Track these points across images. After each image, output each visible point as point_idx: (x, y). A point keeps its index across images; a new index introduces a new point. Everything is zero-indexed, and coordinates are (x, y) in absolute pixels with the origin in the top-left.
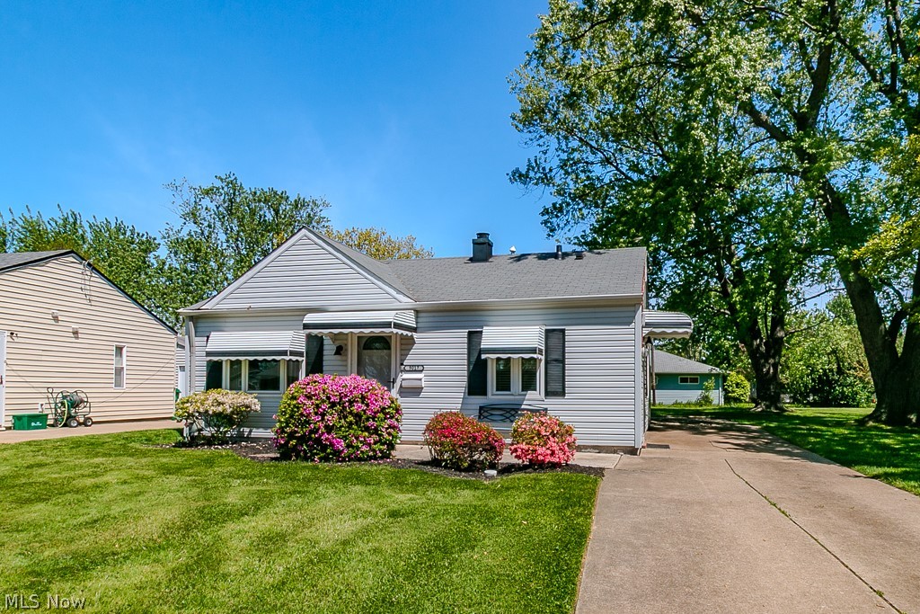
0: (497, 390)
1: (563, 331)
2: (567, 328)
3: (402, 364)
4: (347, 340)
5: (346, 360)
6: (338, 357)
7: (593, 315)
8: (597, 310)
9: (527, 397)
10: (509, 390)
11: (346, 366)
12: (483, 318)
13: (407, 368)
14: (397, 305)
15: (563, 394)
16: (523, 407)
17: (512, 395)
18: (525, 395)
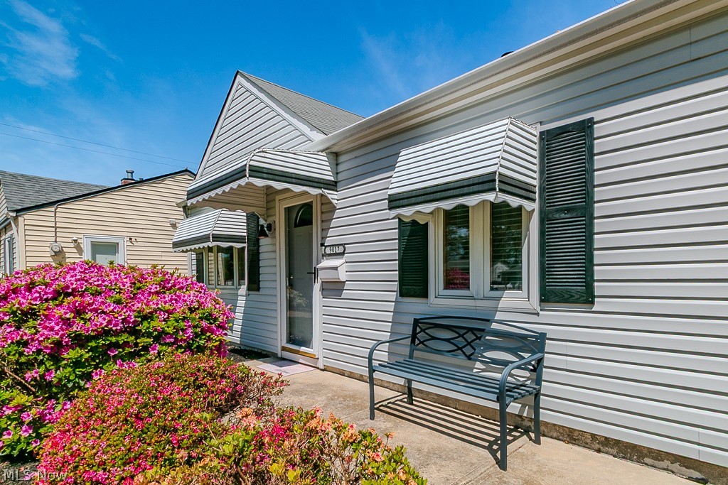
0: (446, 288)
1: (587, 126)
3: (323, 245)
4: (275, 215)
5: (275, 244)
6: (270, 240)
9: (502, 304)
10: (468, 287)
11: (275, 252)
13: (328, 251)
15: (588, 298)
16: (493, 326)
17: (472, 298)
18: (499, 299)
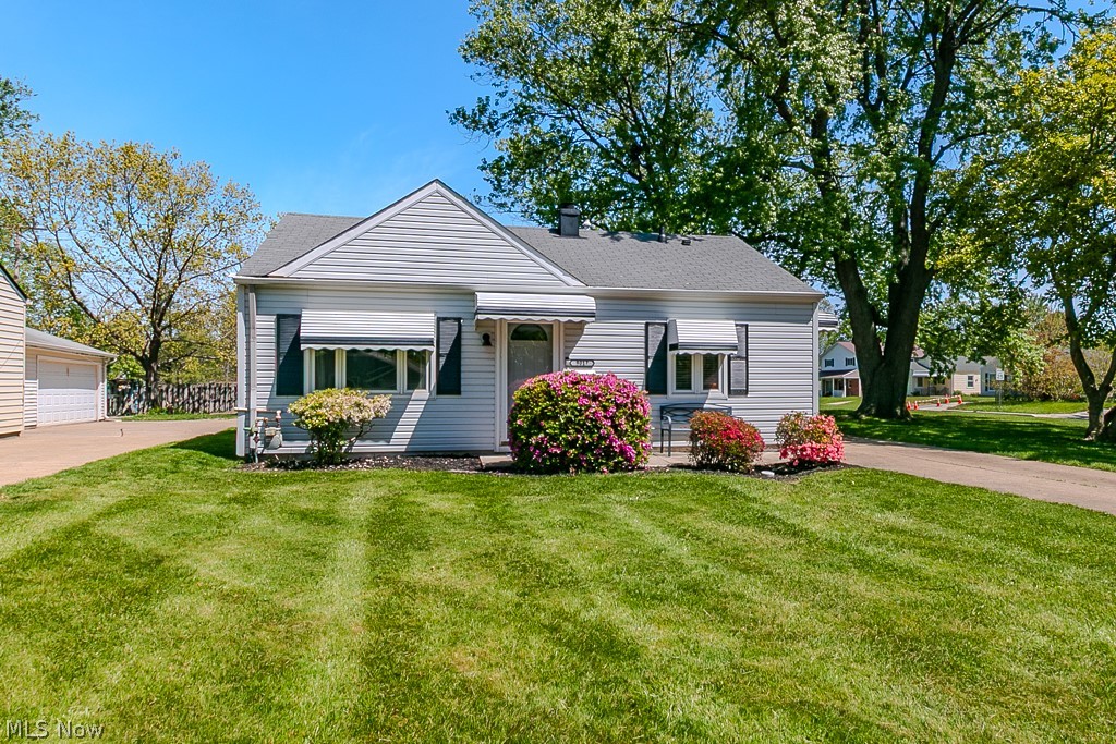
0: (678, 388)
1: (747, 325)
2: (749, 323)
3: (567, 359)
4: (494, 327)
5: (494, 353)
6: (484, 349)
7: (774, 312)
8: (779, 306)
9: (709, 396)
10: (690, 388)
11: (494, 359)
12: (661, 309)
13: (574, 363)
14: (564, 289)
15: (745, 392)
16: (705, 406)
17: (694, 393)
18: (707, 393)
